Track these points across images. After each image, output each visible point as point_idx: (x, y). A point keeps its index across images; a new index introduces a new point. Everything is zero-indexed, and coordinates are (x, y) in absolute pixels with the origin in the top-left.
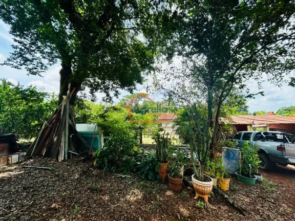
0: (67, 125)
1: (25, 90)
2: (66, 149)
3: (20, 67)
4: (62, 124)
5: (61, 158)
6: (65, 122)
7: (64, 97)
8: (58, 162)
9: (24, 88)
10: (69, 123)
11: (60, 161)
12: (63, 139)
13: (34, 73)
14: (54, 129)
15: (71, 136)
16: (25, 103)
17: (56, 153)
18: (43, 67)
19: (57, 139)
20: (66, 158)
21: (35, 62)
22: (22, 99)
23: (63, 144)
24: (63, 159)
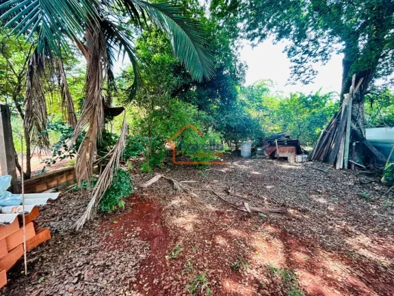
0: (348, 130)
1: (307, 98)
2: (346, 158)
3: (296, 82)
4: (341, 130)
5: (339, 166)
6: (346, 127)
7: (346, 96)
8: (335, 168)
9: (306, 96)
10: (351, 127)
11: (337, 168)
12: (342, 146)
13: (307, 83)
14: (332, 135)
15: (354, 144)
16: (308, 110)
17: (333, 160)
18: (315, 73)
19: (335, 146)
20: (346, 167)
21: (307, 72)
22: (306, 106)
23: (341, 152)
24: (341, 167)
